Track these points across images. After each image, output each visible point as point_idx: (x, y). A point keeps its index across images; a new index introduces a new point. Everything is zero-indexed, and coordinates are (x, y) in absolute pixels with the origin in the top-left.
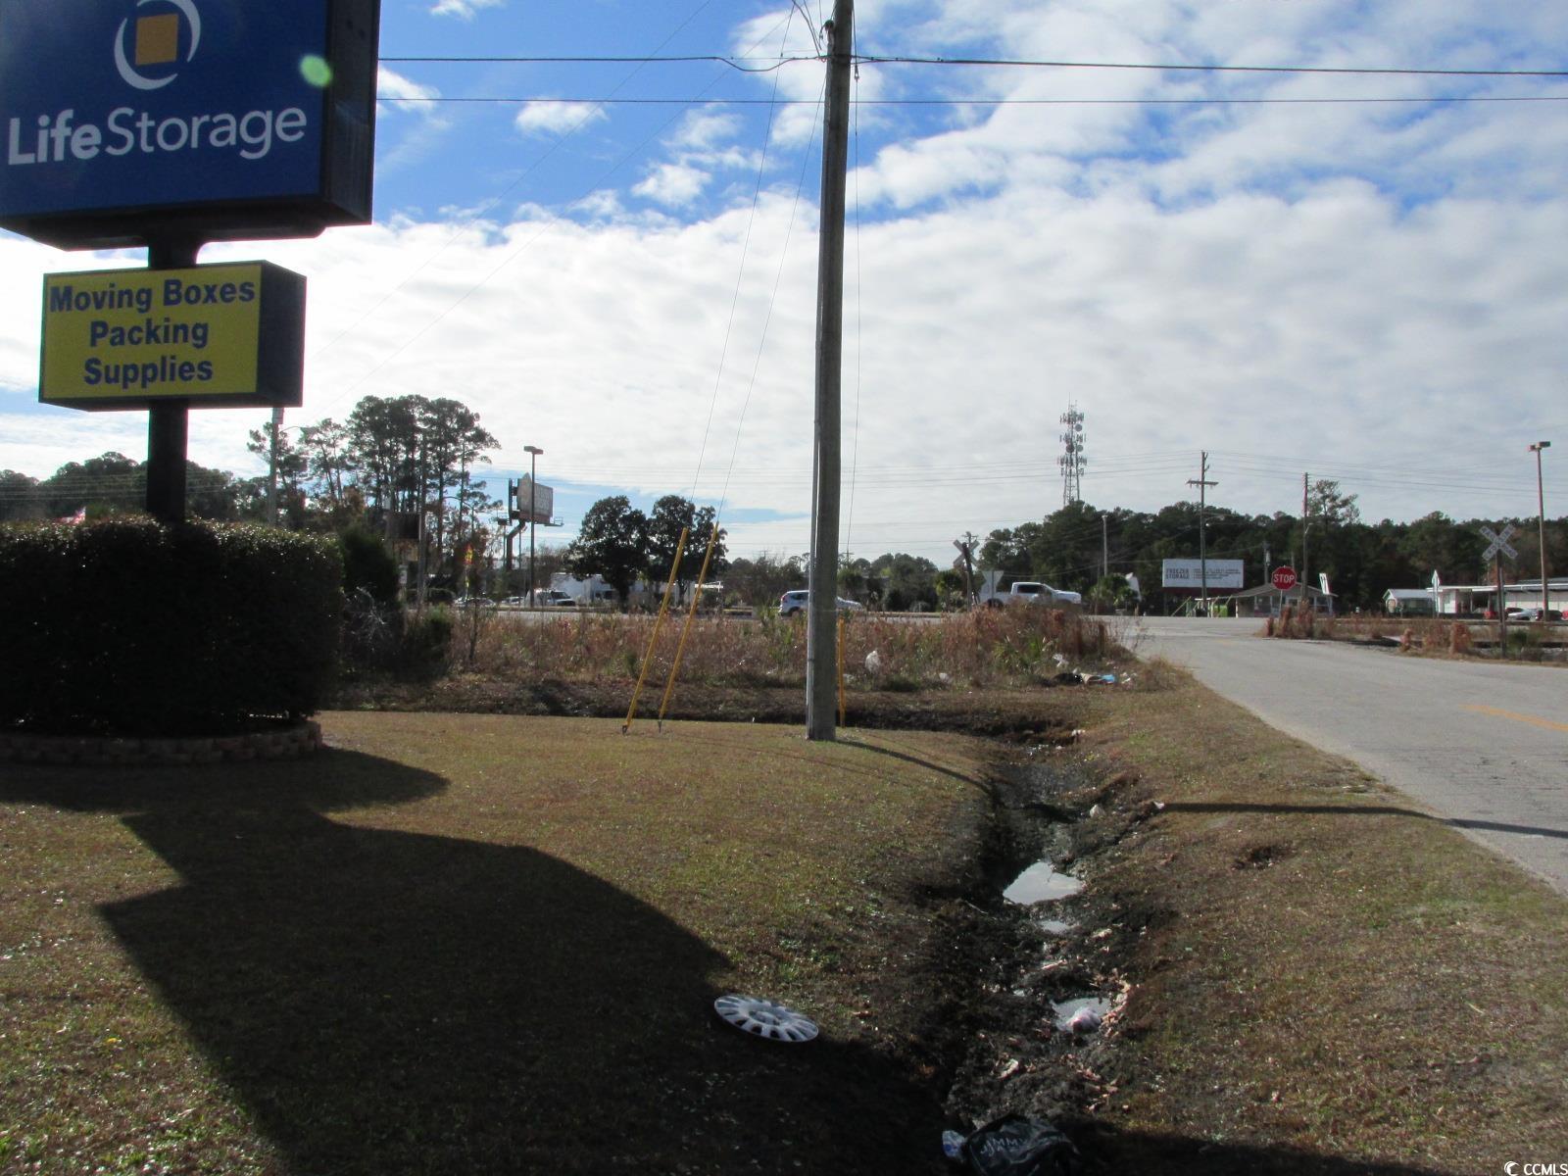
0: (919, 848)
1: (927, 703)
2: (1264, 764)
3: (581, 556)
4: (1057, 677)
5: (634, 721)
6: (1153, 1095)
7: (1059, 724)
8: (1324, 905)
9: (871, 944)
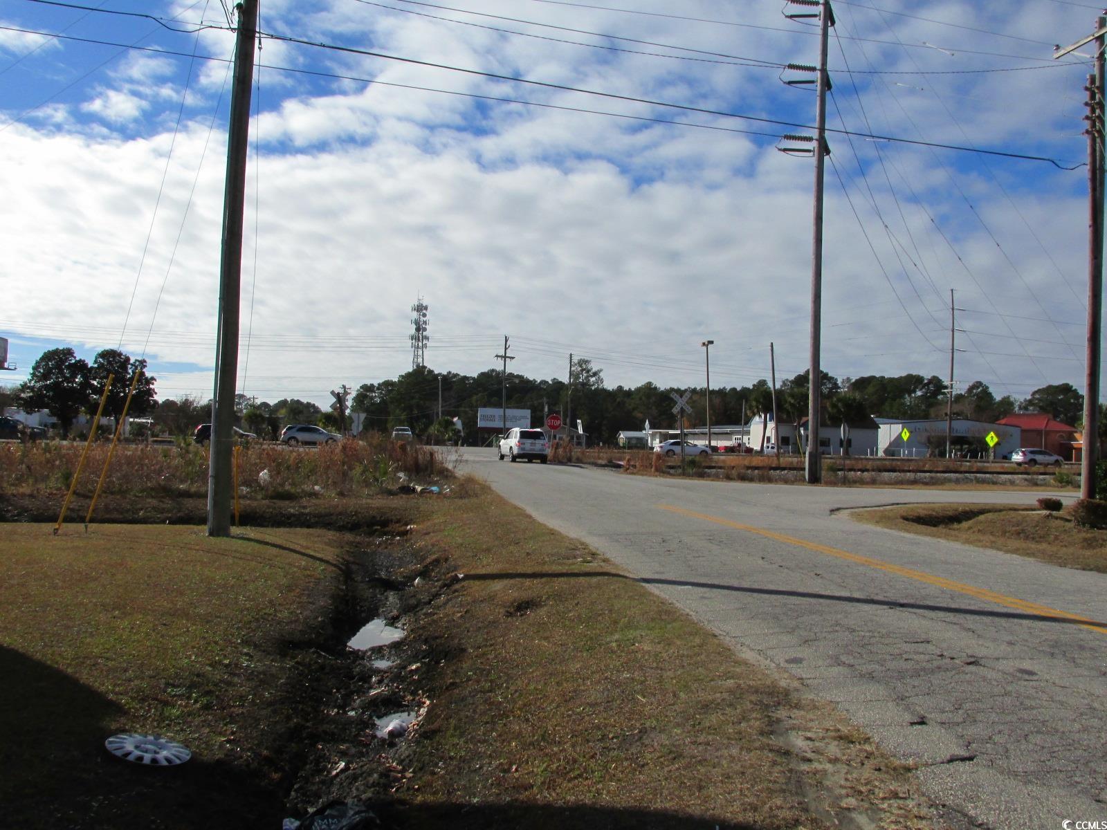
0: (286, 613)
1: (305, 507)
2: (530, 546)
3: (31, 394)
4: (400, 488)
5: (64, 525)
6: (436, 776)
7: (398, 521)
8: (558, 638)
9: (241, 687)
